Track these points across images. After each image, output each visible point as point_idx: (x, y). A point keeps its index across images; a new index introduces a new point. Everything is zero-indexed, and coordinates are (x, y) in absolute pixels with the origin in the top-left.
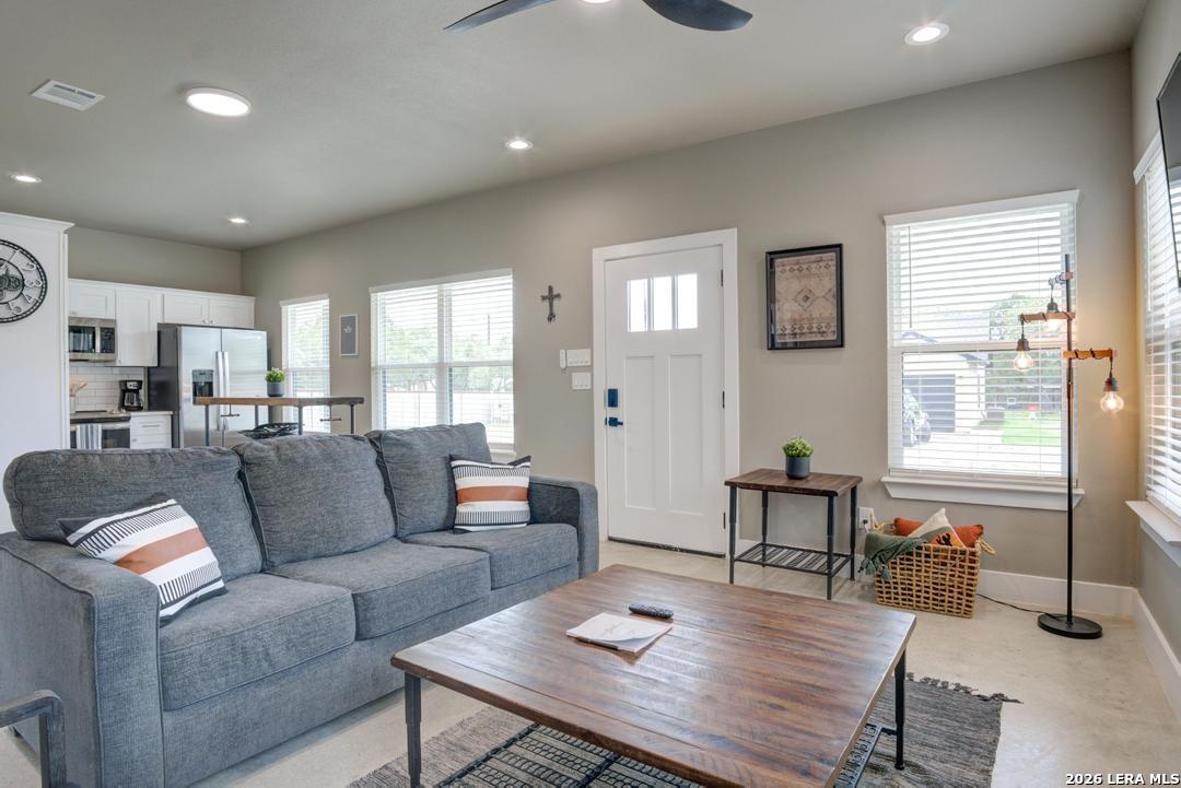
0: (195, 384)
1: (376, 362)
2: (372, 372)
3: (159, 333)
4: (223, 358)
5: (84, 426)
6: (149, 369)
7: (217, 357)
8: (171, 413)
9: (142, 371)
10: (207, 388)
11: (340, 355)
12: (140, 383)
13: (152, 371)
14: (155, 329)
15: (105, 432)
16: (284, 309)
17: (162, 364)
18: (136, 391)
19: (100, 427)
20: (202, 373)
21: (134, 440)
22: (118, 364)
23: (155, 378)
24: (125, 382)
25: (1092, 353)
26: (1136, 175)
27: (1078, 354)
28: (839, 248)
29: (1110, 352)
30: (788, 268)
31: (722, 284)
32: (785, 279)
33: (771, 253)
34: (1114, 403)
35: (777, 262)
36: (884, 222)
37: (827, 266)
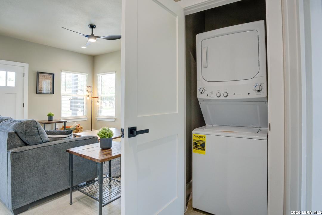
25: (96, 98)
26: (97, 75)
27: (93, 97)
28: (54, 74)
29: (98, 98)
30: (42, 76)
31: (24, 77)
32: (41, 78)
33: (38, 72)
34: (98, 104)
35: (39, 74)
36: (61, 71)
37: (51, 77)
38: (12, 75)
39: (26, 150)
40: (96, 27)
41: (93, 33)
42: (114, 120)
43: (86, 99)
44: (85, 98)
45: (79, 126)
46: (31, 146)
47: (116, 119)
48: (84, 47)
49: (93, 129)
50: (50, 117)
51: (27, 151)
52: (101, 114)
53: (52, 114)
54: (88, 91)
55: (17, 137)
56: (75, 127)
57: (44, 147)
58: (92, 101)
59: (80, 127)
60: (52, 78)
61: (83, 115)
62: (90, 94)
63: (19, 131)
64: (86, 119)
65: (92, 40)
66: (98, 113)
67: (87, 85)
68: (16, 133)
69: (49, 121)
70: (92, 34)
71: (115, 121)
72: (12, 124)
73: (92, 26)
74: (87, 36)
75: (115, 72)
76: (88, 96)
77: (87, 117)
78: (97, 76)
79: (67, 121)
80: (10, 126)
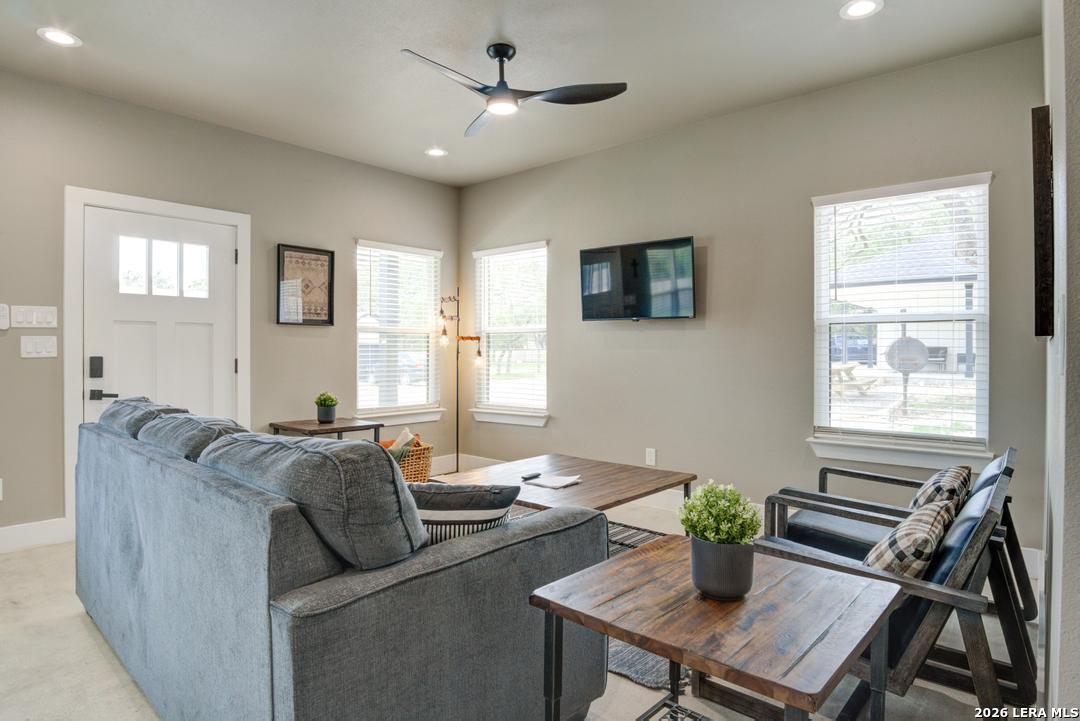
25: (471, 338)
26: (475, 254)
27: (463, 338)
28: (331, 254)
29: (478, 338)
30: (294, 260)
31: (236, 262)
32: (293, 268)
33: (283, 245)
34: (479, 362)
35: (286, 253)
36: (356, 243)
37: (322, 265)
38: (197, 257)
39: (355, 602)
40: (514, 53)
41: (506, 80)
42: (541, 423)
43: (437, 342)
44: (434, 341)
45: (421, 443)
46: (370, 576)
47: (549, 419)
48: (436, 152)
49: (463, 452)
50: (326, 407)
51: (356, 605)
52: (488, 398)
53: (333, 397)
54: (446, 313)
55: (307, 535)
56: (407, 444)
57: (424, 580)
58: (458, 352)
59: (424, 445)
60: (326, 268)
61: (425, 402)
62: (451, 326)
63: (316, 500)
64: (437, 417)
65: (503, 108)
66: (477, 396)
67: (439, 293)
68: (303, 510)
69: (322, 422)
70: (502, 83)
71: (546, 425)
72: (273, 462)
73: (502, 51)
74: (484, 90)
75: (544, 242)
76: (445, 332)
77: (441, 409)
78: (475, 261)
79: (382, 426)
80: (264, 471)
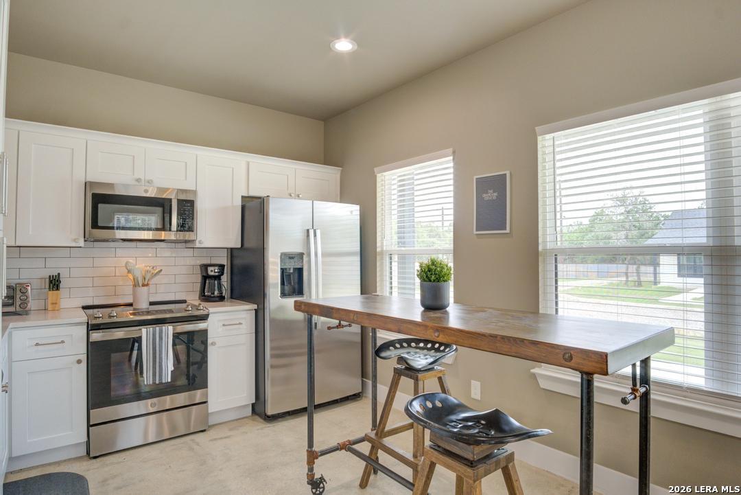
0: (283, 270)
1: (544, 242)
2: (540, 259)
3: (243, 208)
4: (315, 235)
5: (151, 328)
6: (232, 250)
7: (308, 236)
8: (255, 306)
9: (225, 253)
10: (296, 275)
11: (475, 232)
12: (222, 267)
13: (235, 253)
14: (239, 203)
15: (177, 336)
16: (379, 177)
17: (246, 245)
18: (218, 278)
19: (169, 330)
20: (291, 257)
21: (213, 344)
22: (198, 245)
23: (237, 262)
24: (205, 267)
